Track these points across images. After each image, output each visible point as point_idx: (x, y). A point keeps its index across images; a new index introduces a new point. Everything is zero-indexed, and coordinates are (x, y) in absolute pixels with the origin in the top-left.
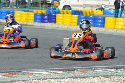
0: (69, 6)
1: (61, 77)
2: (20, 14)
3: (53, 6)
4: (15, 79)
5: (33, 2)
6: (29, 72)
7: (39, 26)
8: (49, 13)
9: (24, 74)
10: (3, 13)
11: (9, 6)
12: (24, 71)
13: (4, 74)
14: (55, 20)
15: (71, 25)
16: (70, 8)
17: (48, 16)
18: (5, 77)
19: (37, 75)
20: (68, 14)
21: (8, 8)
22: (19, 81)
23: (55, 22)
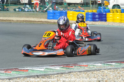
0: (118, 5)
2: (72, 14)
3: (103, 6)
4: (72, 70)
5: (84, 2)
6: (85, 64)
10: (56, 14)
14: (105, 18)
15: (121, 23)
16: (120, 7)
17: (99, 14)
20: (117, 12)
22: (76, 72)
23: (106, 20)
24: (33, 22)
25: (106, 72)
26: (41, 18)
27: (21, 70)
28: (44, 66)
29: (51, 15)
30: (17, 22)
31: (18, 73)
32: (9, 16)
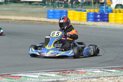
0: (121, 5)
1: (114, 75)
2: (73, 14)
3: (106, 5)
5: (86, 1)
6: (83, 71)
7: (91, 25)
8: (101, 12)
9: (78, 72)
10: (56, 13)
11: (62, 6)
12: (78, 69)
13: (58, 73)
14: (107, 18)
17: (101, 15)
18: (59, 76)
19: (90, 74)
20: (120, 12)
21: (62, 7)
23: (108, 21)
24: (31, 22)
25: (105, 80)
26: (40, 17)
27: (14, 76)
28: (39, 72)
29: (51, 14)
30: (15, 21)
31: (10, 80)
32: (8, 15)
